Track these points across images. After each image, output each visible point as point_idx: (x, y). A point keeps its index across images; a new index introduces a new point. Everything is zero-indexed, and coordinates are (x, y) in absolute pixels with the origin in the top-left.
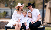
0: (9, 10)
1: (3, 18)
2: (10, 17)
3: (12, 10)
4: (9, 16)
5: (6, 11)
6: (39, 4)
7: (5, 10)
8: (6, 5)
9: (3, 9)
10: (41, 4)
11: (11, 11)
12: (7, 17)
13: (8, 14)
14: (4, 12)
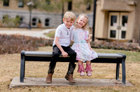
0: (25, 13)
1: (14, 27)
2: (28, 26)
3: (31, 13)
4: (25, 23)
5: (20, 15)
6: (81, 3)
7: (18, 13)
8: (21, 4)
9: (15, 12)
10: (84, 4)
11: (29, 15)
12: (22, 25)
13: (24, 20)
14: (17, 17)
